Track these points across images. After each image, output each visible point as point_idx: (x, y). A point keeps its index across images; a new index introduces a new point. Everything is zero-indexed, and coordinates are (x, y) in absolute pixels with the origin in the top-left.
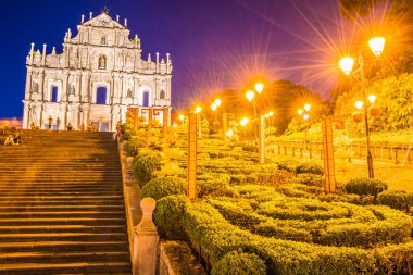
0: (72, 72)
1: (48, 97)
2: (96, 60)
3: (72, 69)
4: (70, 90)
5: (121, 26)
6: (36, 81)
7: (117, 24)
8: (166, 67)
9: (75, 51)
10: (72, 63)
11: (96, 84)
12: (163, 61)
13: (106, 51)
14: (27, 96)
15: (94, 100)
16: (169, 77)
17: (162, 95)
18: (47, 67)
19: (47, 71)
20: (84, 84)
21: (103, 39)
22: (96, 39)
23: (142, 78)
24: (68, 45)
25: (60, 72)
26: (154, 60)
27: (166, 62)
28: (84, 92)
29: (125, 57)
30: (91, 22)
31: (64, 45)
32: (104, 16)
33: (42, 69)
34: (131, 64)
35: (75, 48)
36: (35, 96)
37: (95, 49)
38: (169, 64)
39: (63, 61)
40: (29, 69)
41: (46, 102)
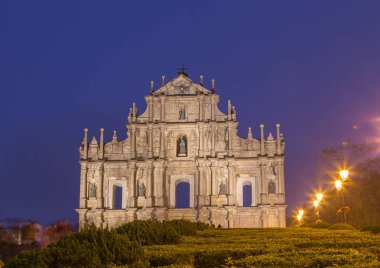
0: (141, 165)
1: (110, 203)
2: (173, 146)
3: (141, 159)
4: (138, 191)
5: (205, 91)
6: (93, 181)
7: (201, 88)
8: (274, 145)
9: (143, 133)
10: (140, 151)
11: (174, 179)
12: (270, 137)
13: (186, 130)
14: (82, 203)
15: (172, 202)
16: (280, 160)
17: (272, 188)
18: (106, 160)
19: (107, 166)
20: (158, 180)
21: (182, 113)
22: (172, 114)
23: (240, 164)
24: (133, 126)
25: (124, 166)
27: (275, 138)
28: (158, 192)
29: (214, 136)
30: (163, 89)
31: (128, 127)
32: (181, 79)
33: (100, 164)
34: (222, 145)
35: (143, 129)
36: (94, 203)
37: (170, 128)
38: (279, 139)
39: (127, 150)
40: (84, 165)
41: (108, 209)
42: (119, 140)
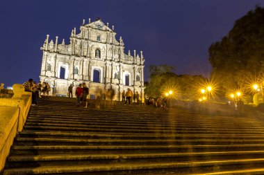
0: (77, 58)
1: (58, 75)
2: (94, 52)
3: (77, 56)
4: (75, 71)
5: (110, 30)
6: (49, 62)
7: (108, 28)
8: (139, 60)
9: (78, 43)
10: (77, 52)
11: (93, 68)
12: (138, 56)
13: (101, 46)
14: (43, 73)
15: (92, 79)
16: (143, 67)
17: (138, 79)
18: (58, 53)
19: (58, 56)
20: (86, 67)
21: (99, 38)
22: (94, 37)
23: (125, 66)
24: (74, 39)
25: (68, 57)
26: (132, 54)
27: (140, 57)
28: (85, 73)
29: (113, 51)
30: (90, 25)
31: (71, 38)
32: (99, 22)
33: (55, 54)
34: (117, 56)
35: (79, 41)
36: (49, 74)
37: (93, 43)
38: (142, 58)
39: (70, 50)
40: (45, 53)
41: (57, 78)
42: (66, 44)
